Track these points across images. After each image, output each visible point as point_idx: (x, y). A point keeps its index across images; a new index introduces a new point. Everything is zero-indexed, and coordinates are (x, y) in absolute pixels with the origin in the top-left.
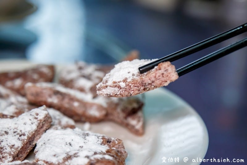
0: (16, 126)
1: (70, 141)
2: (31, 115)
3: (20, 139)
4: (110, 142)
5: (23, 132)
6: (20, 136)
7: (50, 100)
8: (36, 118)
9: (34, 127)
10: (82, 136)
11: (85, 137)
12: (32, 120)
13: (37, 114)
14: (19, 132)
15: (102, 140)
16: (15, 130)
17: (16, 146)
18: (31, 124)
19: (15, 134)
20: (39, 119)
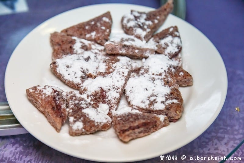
0: (113, 84)
1: (146, 87)
2: (119, 74)
3: (118, 92)
4: (169, 82)
5: (118, 87)
6: (117, 89)
7: (120, 52)
8: (123, 76)
9: (123, 82)
10: (151, 81)
11: (154, 82)
12: (121, 77)
13: (123, 73)
14: (116, 87)
15: (164, 82)
16: (114, 86)
17: (117, 98)
18: (121, 80)
19: (114, 89)
20: (125, 76)
